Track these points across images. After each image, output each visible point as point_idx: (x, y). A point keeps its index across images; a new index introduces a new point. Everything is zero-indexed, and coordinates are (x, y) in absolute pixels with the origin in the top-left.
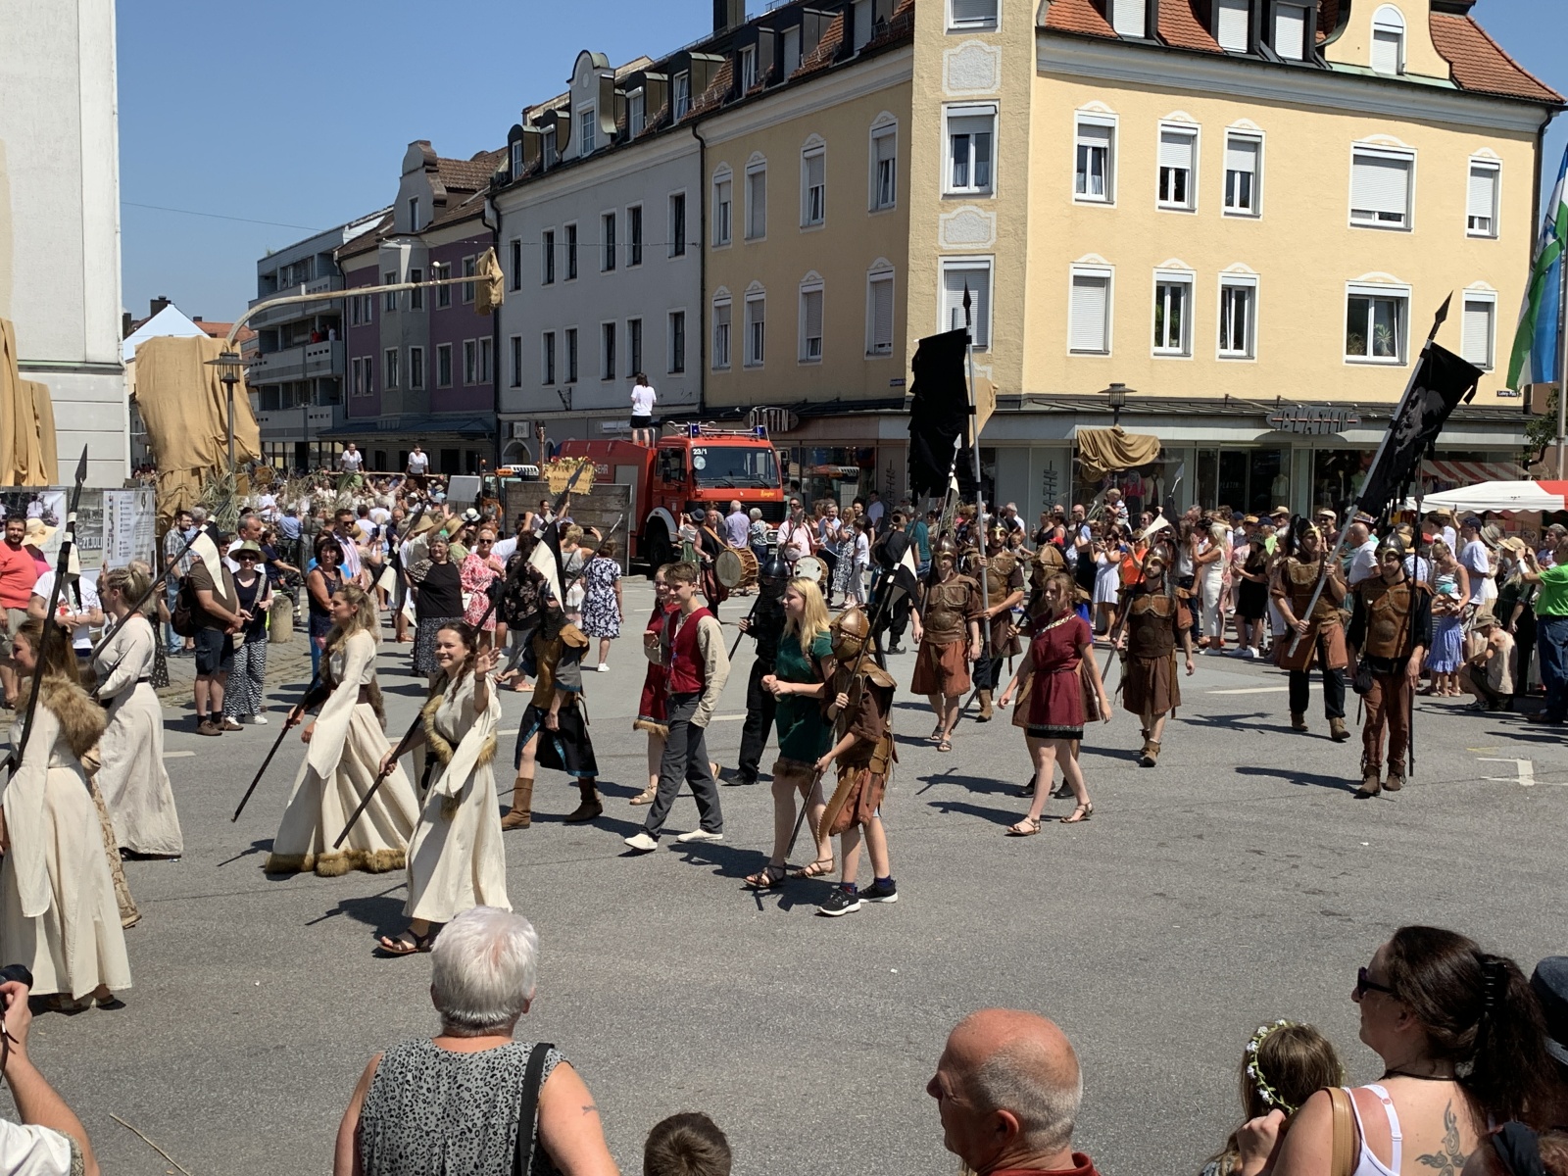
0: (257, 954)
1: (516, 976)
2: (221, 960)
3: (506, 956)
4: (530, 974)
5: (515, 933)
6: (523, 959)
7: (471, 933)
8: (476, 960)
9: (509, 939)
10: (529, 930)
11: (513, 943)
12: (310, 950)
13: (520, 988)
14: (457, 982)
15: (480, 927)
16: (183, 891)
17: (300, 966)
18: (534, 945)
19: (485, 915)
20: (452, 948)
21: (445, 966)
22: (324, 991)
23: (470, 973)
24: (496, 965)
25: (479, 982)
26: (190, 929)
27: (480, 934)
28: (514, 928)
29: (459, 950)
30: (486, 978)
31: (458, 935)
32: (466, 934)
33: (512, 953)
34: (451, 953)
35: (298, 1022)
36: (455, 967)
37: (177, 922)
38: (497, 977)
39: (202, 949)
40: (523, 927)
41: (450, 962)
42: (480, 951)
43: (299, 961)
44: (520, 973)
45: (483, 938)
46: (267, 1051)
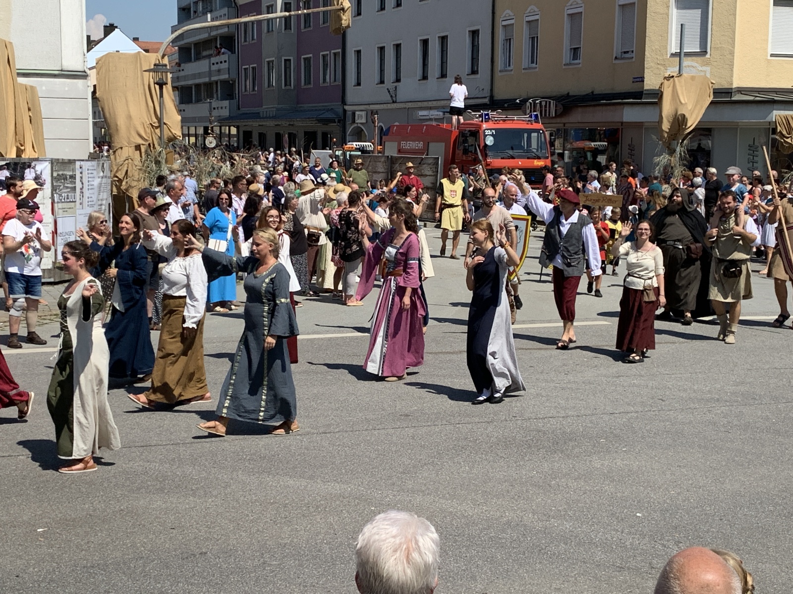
0: (186, 487)
1: (424, 572)
2: (162, 490)
3: (415, 555)
4: (434, 569)
5: (422, 535)
6: (430, 558)
7: (388, 536)
8: (393, 558)
9: (417, 542)
10: (433, 533)
11: (421, 544)
12: (223, 485)
13: (427, 581)
14: (378, 576)
15: (394, 530)
16: (134, 442)
17: (216, 497)
18: (437, 546)
19: (397, 520)
20: (373, 548)
21: (367, 562)
22: (233, 515)
23: (387, 570)
24: (409, 563)
25: (395, 577)
26: (141, 469)
27: (394, 537)
28: (420, 531)
29: (379, 551)
30: (401, 573)
31: (377, 537)
32: (383, 537)
33: (420, 553)
34: (372, 552)
35: (215, 536)
36: (376, 564)
37: (131, 463)
38: (409, 572)
39: (149, 483)
40: (427, 529)
41: (371, 560)
42: (395, 551)
43: (215, 493)
44: (427, 567)
45: (398, 541)
46: (195, 555)
